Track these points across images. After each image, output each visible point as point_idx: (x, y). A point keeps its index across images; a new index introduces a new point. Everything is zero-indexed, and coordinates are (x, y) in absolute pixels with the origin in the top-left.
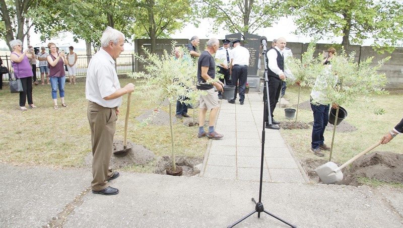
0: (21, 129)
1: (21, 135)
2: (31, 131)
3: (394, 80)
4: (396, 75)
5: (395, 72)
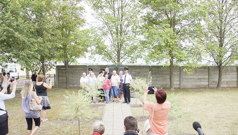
3: (198, 83)
4: (199, 81)
5: (198, 79)
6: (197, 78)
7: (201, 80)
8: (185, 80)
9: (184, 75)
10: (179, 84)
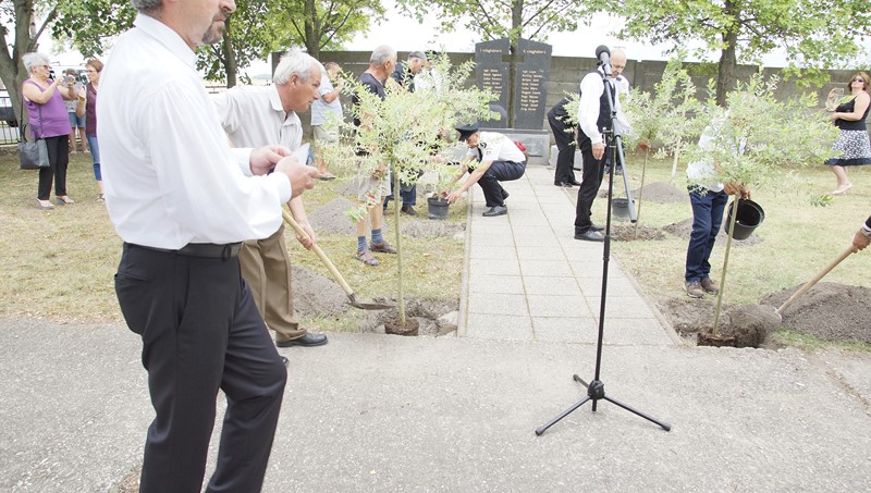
0: (53, 248)
1: (59, 261)
2: (75, 253)
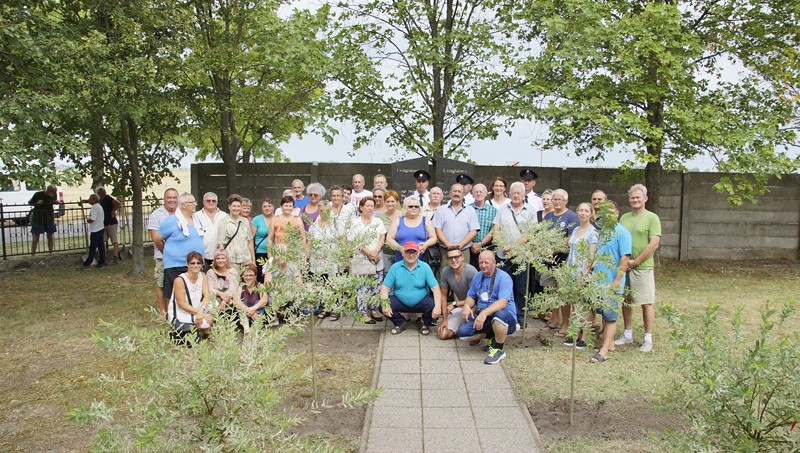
3: (755, 243)
4: (758, 231)
5: (755, 225)
6: (749, 220)
7: (767, 228)
8: (702, 229)
9: (699, 209)
10: (676, 242)
